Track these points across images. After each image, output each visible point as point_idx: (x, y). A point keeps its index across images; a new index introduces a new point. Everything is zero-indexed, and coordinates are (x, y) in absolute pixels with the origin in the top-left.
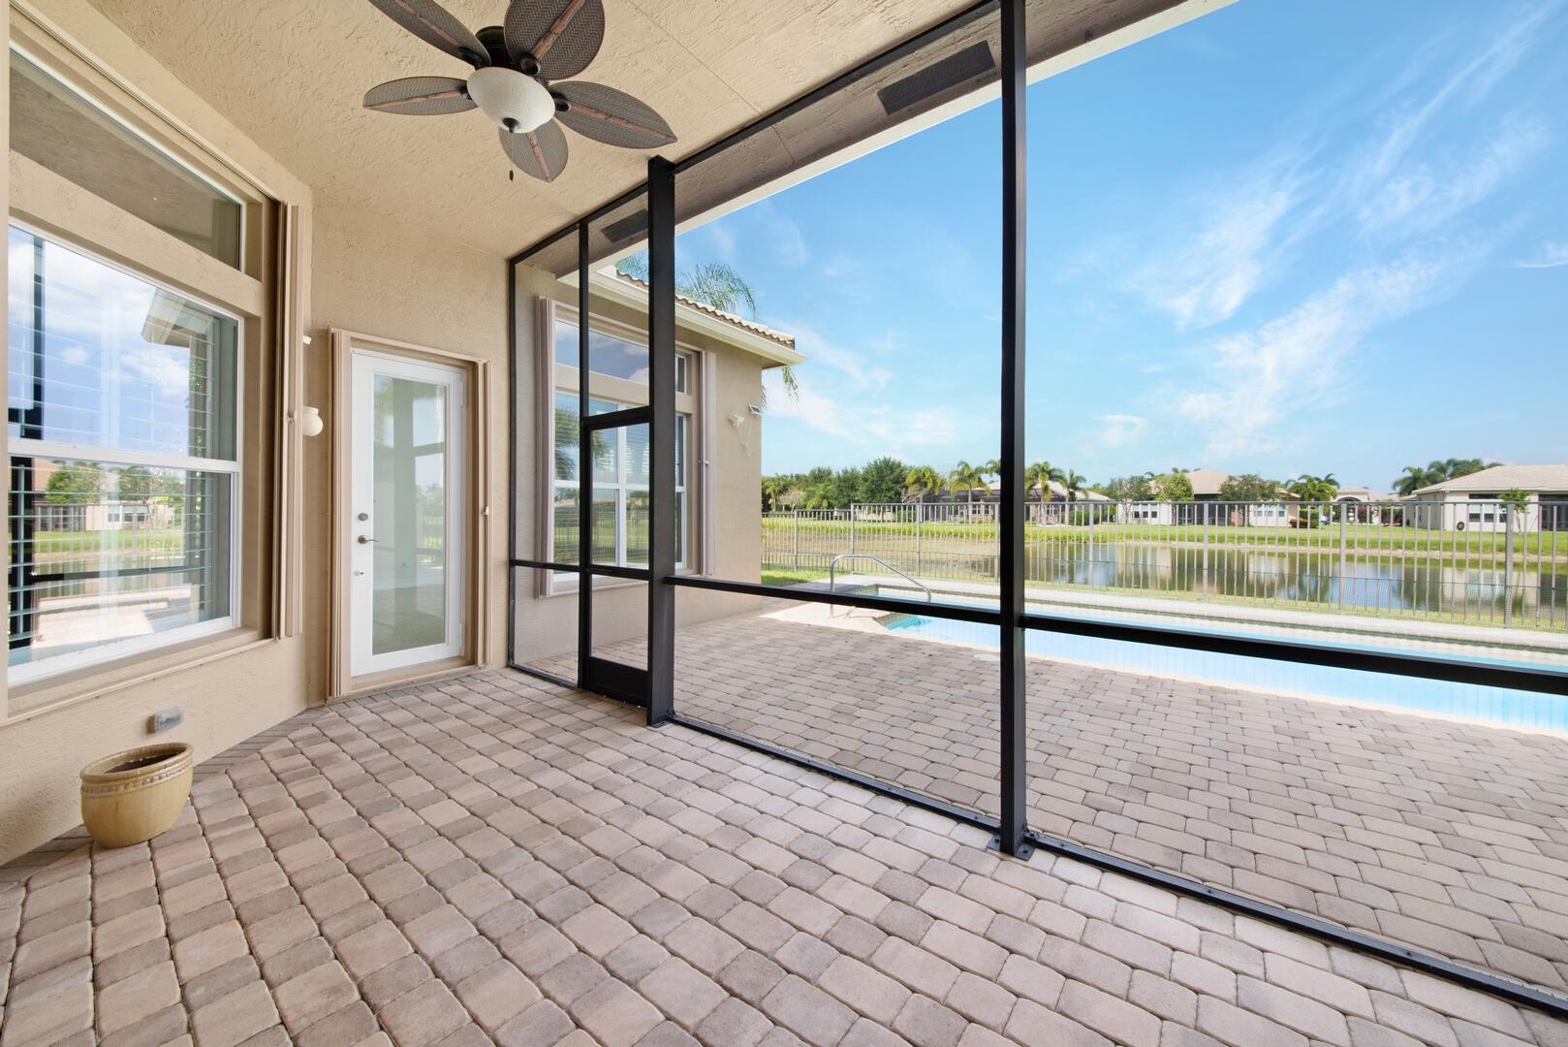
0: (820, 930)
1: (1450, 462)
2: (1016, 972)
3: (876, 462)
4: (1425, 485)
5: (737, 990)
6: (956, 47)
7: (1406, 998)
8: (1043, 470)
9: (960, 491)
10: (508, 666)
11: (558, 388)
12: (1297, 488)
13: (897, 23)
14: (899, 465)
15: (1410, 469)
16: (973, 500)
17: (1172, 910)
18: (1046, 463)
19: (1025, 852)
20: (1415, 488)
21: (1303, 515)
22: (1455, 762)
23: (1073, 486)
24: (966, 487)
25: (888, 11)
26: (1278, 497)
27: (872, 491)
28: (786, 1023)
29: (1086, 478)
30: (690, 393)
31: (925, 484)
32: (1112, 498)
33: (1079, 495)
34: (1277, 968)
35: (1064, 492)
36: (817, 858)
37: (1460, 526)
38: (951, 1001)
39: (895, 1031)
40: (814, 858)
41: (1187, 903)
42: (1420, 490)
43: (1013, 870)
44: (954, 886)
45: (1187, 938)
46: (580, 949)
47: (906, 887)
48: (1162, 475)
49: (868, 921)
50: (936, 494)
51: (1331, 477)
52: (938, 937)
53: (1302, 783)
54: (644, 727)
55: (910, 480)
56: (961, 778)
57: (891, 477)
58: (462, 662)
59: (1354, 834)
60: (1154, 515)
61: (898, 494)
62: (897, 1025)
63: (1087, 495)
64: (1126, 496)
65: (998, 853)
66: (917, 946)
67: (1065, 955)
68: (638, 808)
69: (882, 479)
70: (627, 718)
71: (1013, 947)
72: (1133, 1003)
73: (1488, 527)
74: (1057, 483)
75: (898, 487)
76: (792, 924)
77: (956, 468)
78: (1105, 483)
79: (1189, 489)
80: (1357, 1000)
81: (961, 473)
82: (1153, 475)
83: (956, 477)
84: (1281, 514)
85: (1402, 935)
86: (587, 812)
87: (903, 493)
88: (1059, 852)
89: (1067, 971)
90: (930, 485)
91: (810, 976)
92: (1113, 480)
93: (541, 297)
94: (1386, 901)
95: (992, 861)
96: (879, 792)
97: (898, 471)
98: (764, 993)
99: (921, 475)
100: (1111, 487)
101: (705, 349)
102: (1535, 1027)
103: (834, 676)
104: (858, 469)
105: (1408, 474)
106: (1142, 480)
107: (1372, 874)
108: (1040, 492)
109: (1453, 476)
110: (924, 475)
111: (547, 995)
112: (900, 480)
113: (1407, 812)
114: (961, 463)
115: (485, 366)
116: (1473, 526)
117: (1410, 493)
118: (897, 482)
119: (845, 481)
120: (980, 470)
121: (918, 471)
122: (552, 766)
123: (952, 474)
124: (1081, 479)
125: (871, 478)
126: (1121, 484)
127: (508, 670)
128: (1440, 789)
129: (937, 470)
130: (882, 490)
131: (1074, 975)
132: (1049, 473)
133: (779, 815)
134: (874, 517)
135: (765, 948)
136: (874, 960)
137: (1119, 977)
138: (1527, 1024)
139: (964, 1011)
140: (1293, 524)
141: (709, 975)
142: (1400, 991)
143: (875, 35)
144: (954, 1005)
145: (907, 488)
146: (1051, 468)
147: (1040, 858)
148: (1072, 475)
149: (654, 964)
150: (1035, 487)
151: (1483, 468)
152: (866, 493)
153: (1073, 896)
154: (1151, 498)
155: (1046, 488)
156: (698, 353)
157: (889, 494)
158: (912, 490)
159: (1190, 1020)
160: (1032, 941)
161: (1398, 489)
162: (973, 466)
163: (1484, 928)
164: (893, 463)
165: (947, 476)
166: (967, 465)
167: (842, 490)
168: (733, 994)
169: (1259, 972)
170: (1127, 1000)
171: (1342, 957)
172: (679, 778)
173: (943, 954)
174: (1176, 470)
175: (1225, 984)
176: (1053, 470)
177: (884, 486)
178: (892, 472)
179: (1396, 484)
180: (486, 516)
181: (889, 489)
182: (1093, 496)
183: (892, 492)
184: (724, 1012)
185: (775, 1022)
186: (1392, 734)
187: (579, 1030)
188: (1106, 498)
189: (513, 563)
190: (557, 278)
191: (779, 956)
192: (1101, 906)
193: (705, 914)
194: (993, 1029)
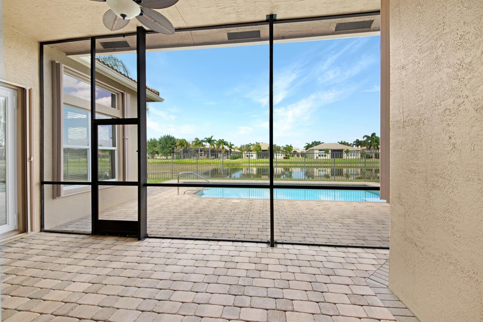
0: (245, 275)
1: (315, 142)
2: (290, 269)
3: (164, 137)
4: (310, 148)
5: (236, 294)
6: (252, 29)
7: (349, 252)
8: (222, 142)
9: (195, 148)
10: (41, 231)
11: (64, 103)
12: (285, 148)
13: (240, 18)
14: (173, 138)
15: (307, 144)
16: (200, 151)
17: (309, 249)
18: (223, 139)
19: (276, 245)
20: (308, 148)
21: (286, 155)
22: (338, 210)
23: (230, 147)
24: (198, 147)
25: (239, 15)
26: (281, 151)
27: (163, 148)
28: (253, 295)
29: (234, 144)
30: (118, 109)
31: (183, 146)
32: (241, 151)
33: (232, 150)
34: (331, 254)
35: (228, 149)
36: (230, 261)
37: (317, 158)
38: (282, 278)
39: (276, 288)
40: (229, 261)
41: (310, 247)
42: (309, 149)
43: (275, 250)
44: (267, 257)
45: (314, 253)
46: (183, 303)
47: (257, 260)
48: (253, 144)
49: (254, 270)
50: (188, 149)
51: (291, 145)
52: (270, 268)
53: (317, 219)
54: (137, 241)
55: (177, 144)
56: (250, 233)
57: (171, 142)
58: (17, 232)
59: (330, 227)
60: (252, 156)
61: (173, 149)
62: (276, 286)
63: (235, 150)
64: (245, 150)
65: (270, 247)
66: (268, 271)
67: (296, 263)
68: (162, 264)
69: (167, 143)
70: (126, 240)
71: (287, 265)
72: (313, 267)
73: (322, 158)
74: (226, 146)
75: (173, 146)
76: (237, 277)
77: (194, 140)
78: (239, 147)
79: (261, 149)
80: (343, 255)
81: (196, 142)
82: (251, 144)
83: (194, 143)
84: (281, 155)
85: (345, 243)
86: (143, 270)
87: (175, 148)
88: (282, 243)
89: (299, 265)
90: (185, 146)
91: (250, 285)
92: (241, 145)
93: (56, 62)
94: (339, 237)
95: (270, 249)
96: (233, 241)
97: (173, 140)
98: (243, 292)
99: (182, 142)
100: (241, 148)
101: (125, 92)
102: (366, 251)
103: (194, 213)
104: (156, 139)
105: (307, 145)
106: (249, 146)
107: (336, 233)
108: (221, 149)
109: (315, 145)
110: (183, 142)
111: (184, 316)
112: (174, 143)
113: (335, 221)
114: (196, 138)
115: (30, 90)
116: (319, 158)
117: (307, 150)
118: (173, 145)
119: (151, 143)
120: (203, 141)
121: (180, 140)
122: (111, 261)
123: (193, 142)
124: (233, 145)
125: (162, 143)
126: (243, 147)
127: (43, 233)
128: (338, 215)
129: (187, 140)
130: (167, 147)
131: (301, 266)
132: (224, 142)
133: (211, 254)
134: (164, 157)
135: (235, 283)
136: (261, 277)
137: (308, 264)
138: (365, 250)
139: (286, 279)
140: (284, 158)
141: (226, 294)
142: (348, 251)
143: (233, 19)
144: (284, 279)
145: (176, 146)
146: (224, 141)
147: (279, 246)
148: (230, 144)
149: (209, 298)
150: (220, 147)
151: (321, 144)
152: (160, 149)
153: (290, 251)
154: (251, 151)
155: (223, 148)
156: (123, 94)
157: (169, 149)
158: (179, 147)
159: (323, 267)
160: (289, 263)
161: (305, 148)
162: (200, 139)
163: (355, 238)
164: (171, 137)
165: (191, 143)
166: (198, 139)
167: (150, 147)
168: (236, 295)
169: (328, 255)
170: (311, 267)
171: (339, 249)
172: (168, 253)
173: (275, 271)
174: (257, 143)
175: (324, 259)
176: (225, 142)
177: (168, 146)
178: (171, 140)
179: (304, 147)
180: (30, 162)
181: (170, 147)
182: (237, 150)
183: (171, 148)
184: (237, 299)
185: (251, 297)
186: (326, 206)
187: (203, 318)
188: (239, 151)
189: (42, 183)
190: (67, 55)
191: (240, 283)
192: (297, 252)
193: (212, 282)
194: (294, 280)
